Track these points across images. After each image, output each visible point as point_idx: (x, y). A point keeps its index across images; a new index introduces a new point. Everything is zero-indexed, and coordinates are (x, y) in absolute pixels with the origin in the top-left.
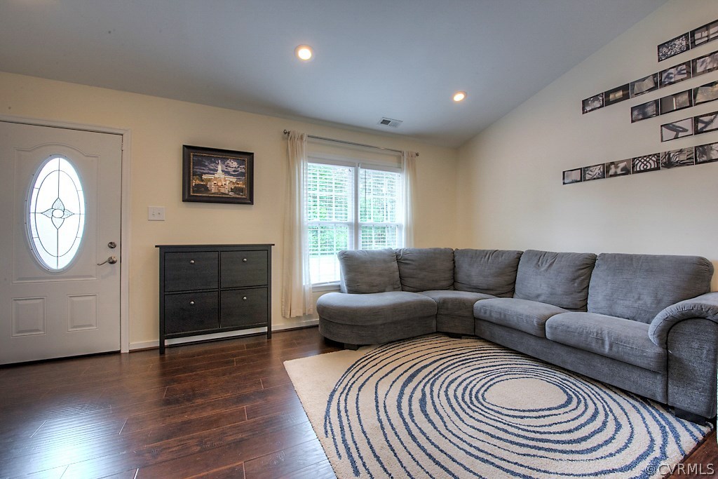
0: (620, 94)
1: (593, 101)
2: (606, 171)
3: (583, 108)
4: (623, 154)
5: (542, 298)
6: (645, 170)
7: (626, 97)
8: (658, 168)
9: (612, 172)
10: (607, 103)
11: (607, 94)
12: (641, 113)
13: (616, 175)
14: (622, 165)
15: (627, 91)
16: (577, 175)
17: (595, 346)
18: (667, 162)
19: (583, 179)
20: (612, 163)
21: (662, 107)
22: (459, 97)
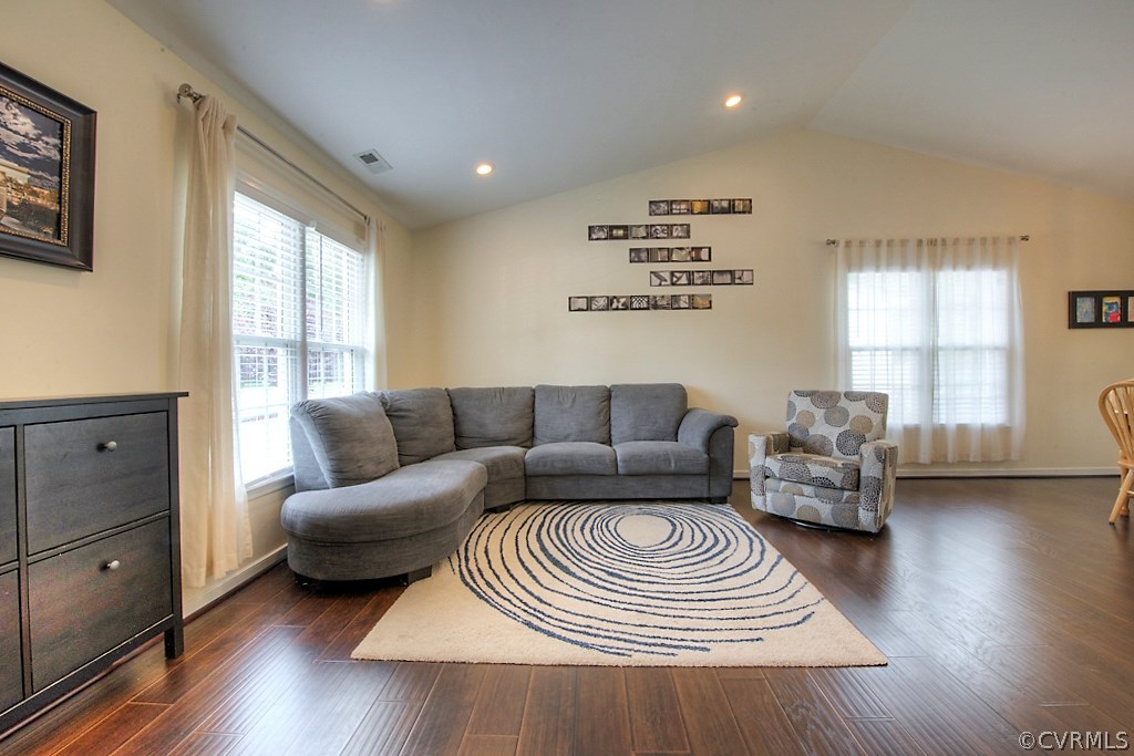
0: (621, 232)
1: (599, 231)
2: (610, 303)
3: (590, 236)
4: (623, 290)
5: (572, 437)
6: (640, 309)
7: (625, 237)
8: (648, 309)
9: (614, 306)
10: (611, 237)
11: (612, 228)
12: (636, 256)
13: (617, 309)
14: (622, 300)
15: (627, 233)
16: (583, 304)
17: (664, 467)
18: (653, 305)
19: (589, 308)
20: (615, 297)
21: (651, 255)
22: (484, 170)
